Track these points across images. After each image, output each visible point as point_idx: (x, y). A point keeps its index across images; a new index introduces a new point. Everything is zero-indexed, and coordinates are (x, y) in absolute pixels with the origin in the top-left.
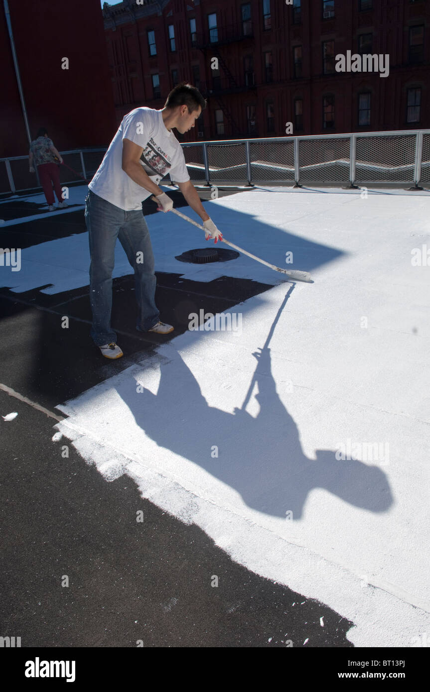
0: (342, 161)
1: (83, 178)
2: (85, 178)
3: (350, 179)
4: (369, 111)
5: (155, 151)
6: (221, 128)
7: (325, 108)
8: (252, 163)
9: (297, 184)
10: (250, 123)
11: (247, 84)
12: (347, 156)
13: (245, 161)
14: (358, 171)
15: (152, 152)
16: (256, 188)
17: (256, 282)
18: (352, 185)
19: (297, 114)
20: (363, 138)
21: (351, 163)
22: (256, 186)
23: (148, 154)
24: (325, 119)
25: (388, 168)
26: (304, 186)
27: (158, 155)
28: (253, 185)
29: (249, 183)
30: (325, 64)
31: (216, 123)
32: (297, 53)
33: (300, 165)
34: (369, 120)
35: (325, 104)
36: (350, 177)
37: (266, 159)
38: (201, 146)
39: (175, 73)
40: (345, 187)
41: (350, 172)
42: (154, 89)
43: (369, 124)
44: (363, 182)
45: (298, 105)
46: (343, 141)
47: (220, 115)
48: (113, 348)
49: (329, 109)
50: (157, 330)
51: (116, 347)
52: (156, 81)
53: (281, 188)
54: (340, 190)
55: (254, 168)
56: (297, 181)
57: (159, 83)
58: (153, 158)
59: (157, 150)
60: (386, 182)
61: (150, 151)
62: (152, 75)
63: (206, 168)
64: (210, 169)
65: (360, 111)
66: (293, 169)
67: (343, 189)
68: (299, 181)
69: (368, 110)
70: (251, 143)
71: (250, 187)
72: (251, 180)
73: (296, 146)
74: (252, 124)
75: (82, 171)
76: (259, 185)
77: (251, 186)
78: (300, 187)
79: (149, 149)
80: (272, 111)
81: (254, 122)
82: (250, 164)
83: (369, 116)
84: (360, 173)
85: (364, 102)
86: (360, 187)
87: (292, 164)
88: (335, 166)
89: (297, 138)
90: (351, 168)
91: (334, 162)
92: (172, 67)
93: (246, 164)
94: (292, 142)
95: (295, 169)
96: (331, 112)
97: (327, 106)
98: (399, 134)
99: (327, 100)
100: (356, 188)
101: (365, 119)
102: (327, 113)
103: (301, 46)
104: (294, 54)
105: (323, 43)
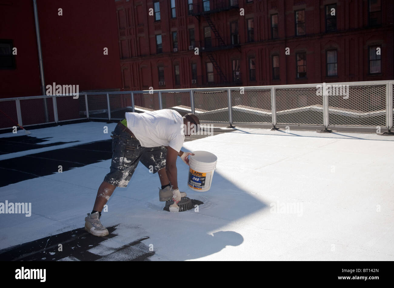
0: (316, 107)
1: (86, 116)
2: (88, 116)
3: (324, 124)
4: (336, 65)
6: (211, 77)
7: (298, 62)
9: (274, 127)
10: (235, 74)
11: (233, 43)
12: (321, 103)
13: (227, 106)
14: (331, 116)
16: (236, 130)
18: (326, 129)
19: (275, 66)
21: (325, 109)
22: (236, 128)
24: (298, 71)
25: (360, 115)
26: (280, 129)
28: (235, 127)
29: (231, 125)
30: (298, 28)
31: (207, 73)
32: (274, 20)
33: (277, 110)
34: (336, 72)
35: (298, 59)
36: (324, 122)
38: (189, 93)
39: (174, 34)
40: (319, 131)
41: (324, 117)
42: (157, 46)
43: (337, 75)
44: (337, 126)
45: (275, 59)
47: (210, 67)
49: (301, 63)
52: (159, 40)
53: (259, 130)
54: (315, 133)
55: (235, 112)
56: (275, 124)
57: (161, 42)
62: (156, 35)
63: (192, 110)
64: (196, 111)
65: (328, 65)
67: (317, 132)
68: (276, 124)
69: (335, 63)
72: (233, 122)
73: (273, 94)
74: (237, 74)
75: (85, 110)
76: (240, 126)
77: (232, 128)
78: (277, 129)
80: (253, 64)
81: (238, 73)
82: (232, 108)
83: (336, 68)
84: (333, 118)
85: (331, 57)
86: (333, 131)
87: (269, 108)
88: (310, 112)
89: (273, 87)
90: (324, 114)
91: (309, 107)
92: (173, 29)
93: (227, 108)
94: (269, 90)
95: (272, 113)
96: (303, 66)
97: (299, 60)
98: (370, 84)
99: (300, 57)
100: (330, 132)
101: (332, 71)
102: (299, 66)
103: (277, 14)
104: (271, 20)
105: (295, 11)
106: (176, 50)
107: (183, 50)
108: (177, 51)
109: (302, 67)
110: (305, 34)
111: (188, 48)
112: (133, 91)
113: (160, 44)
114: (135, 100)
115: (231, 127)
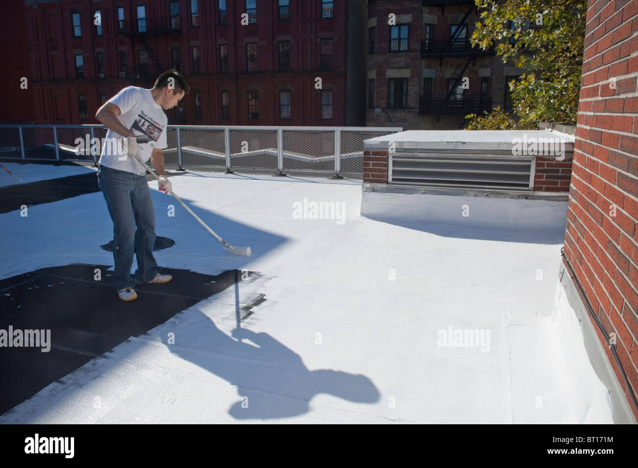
0: (270, 151)
3: (279, 168)
4: (290, 107)
5: (148, 122)
7: (250, 101)
8: (183, 148)
9: (228, 170)
10: (178, 110)
12: (275, 146)
13: (177, 146)
14: (286, 160)
15: (146, 122)
16: (187, 173)
17: (194, 273)
18: (281, 173)
19: (224, 104)
20: (289, 131)
21: (279, 153)
22: (187, 171)
23: (143, 125)
24: (250, 112)
25: (312, 159)
26: (235, 173)
27: (152, 124)
28: (185, 170)
29: (180, 168)
30: (249, 63)
32: (223, 51)
33: (232, 152)
34: (290, 114)
35: (250, 98)
36: (279, 166)
37: (195, 145)
39: (100, 56)
40: (274, 175)
41: (278, 161)
42: (77, 69)
43: (290, 117)
44: (291, 170)
45: (224, 96)
46: (271, 133)
48: (128, 291)
49: (252, 102)
50: (158, 280)
51: (132, 290)
52: (80, 61)
53: (213, 174)
54: (270, 177)
55: (184, 153)
56: (229, 167)
57: (82, 64)
58: (148, 127)
59: (150, 121)
60: (311, 171)
61: (144, 122)
62: (75, 55)
65: (281, 106)
66: (223, 156)
67: (272, 176)
68: (231, 167)
69: (288, 105)
70: (182, 130)
71: (181, 172)
72: (182, 165)
73: (227, 135)
76: (190, 169)
78: (232, 173)
79: (143, 121)
80: (200, 100)
81: (182, 109)
82: (181, 150)
83: (290, 111)
84: (287, 162)
85: (285, 98)
86: (287, 175)
87: (223, 150)
88: (265, 155)
89: (227, 128)
90: (278, 158)
91: (263, 151)
92: (98, 50)
93: (176, 149)
94: (223, 131)
95: (226, 156)
96: (256, 105)
97: (251, 100)
98: (321, 130)
99: (251, 95)
100: (284, 175)
101: (285, 113)
102: (251, 106)
103: (226, 44)
104: (220, 51)
105: (247, 44)
106: (102, 75)
107: (111, 77)
108: (103, 77)
109: (254, 107)
110: (257, 70)
111: (118, 75)
112: (56, 125)
113: (80, 67)
114: (59, 136)
115: (181, 170)
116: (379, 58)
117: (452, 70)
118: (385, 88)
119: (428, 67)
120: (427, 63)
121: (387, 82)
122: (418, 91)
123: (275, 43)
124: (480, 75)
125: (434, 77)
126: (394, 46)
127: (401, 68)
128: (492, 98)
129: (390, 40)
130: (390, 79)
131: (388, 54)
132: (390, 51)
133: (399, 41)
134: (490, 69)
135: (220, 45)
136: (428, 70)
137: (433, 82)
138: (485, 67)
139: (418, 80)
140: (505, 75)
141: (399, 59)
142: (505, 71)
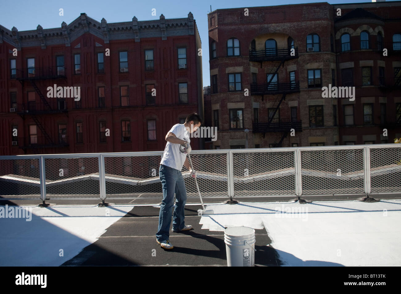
6: (34, 139)
7: (123, 128)
11: (59, 109)
24: (123, 136)
31: (30, 135)
32: (101, 92)
35: (123, 126)
43: (156, 139)
81: (64, 135)
103: (104, 87)
104: (98, 91)
105: (120, 86)
109: (125, 132)
111: (9, 110)
116: (222, 95)
117: (271, 103)
118: (227, 115)
119: (256, 101)
120: (254, 99)
121: (228, 112)
122: (251, 117)
123: (143, 85)
124: (290, 106)
125: (259, 107)
126: (231, 86)
127: (238, 102)
128: (301, 120)
129: (229, 83)
130: (230, 110)
131: (228, 93)
132: (229, 91)
133: (235, 84)
134: (297, 101)
135: (99, 87)
136: (256, 103)
137: (258, 111)
138: (293, 100)
139: (250, 110)
140: (308, 105)
141: (236, 96)
142: (308, 103)
